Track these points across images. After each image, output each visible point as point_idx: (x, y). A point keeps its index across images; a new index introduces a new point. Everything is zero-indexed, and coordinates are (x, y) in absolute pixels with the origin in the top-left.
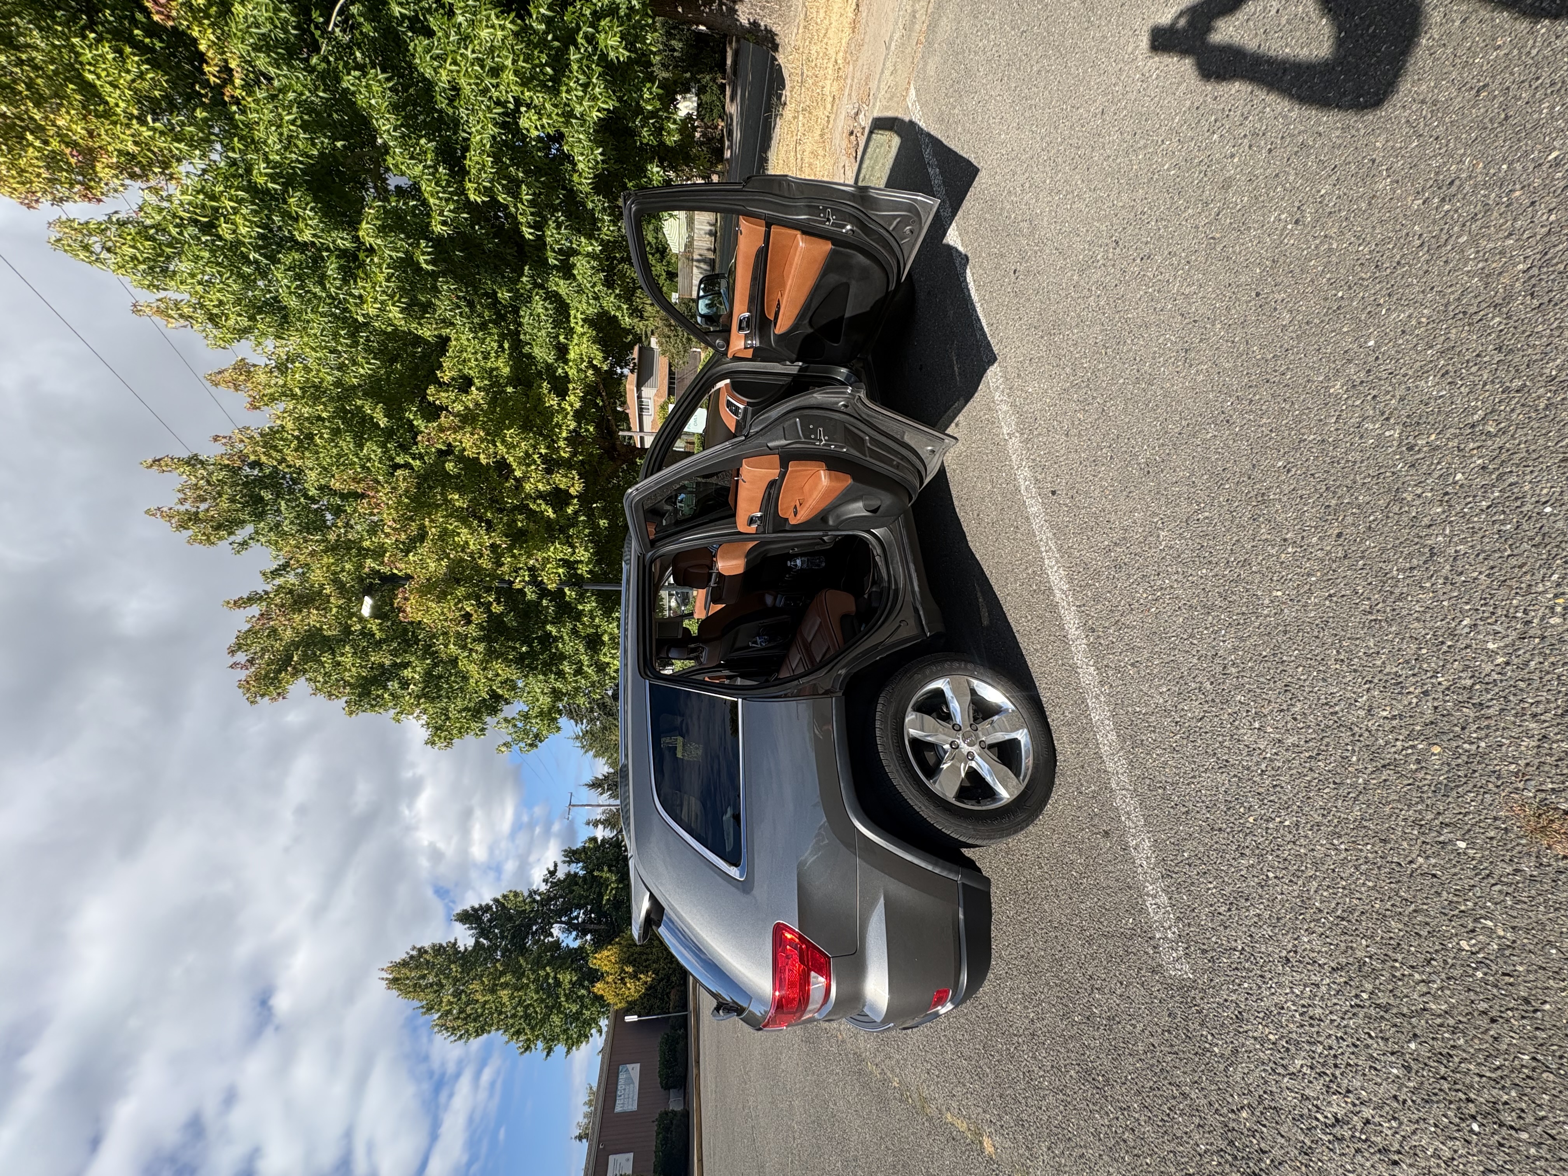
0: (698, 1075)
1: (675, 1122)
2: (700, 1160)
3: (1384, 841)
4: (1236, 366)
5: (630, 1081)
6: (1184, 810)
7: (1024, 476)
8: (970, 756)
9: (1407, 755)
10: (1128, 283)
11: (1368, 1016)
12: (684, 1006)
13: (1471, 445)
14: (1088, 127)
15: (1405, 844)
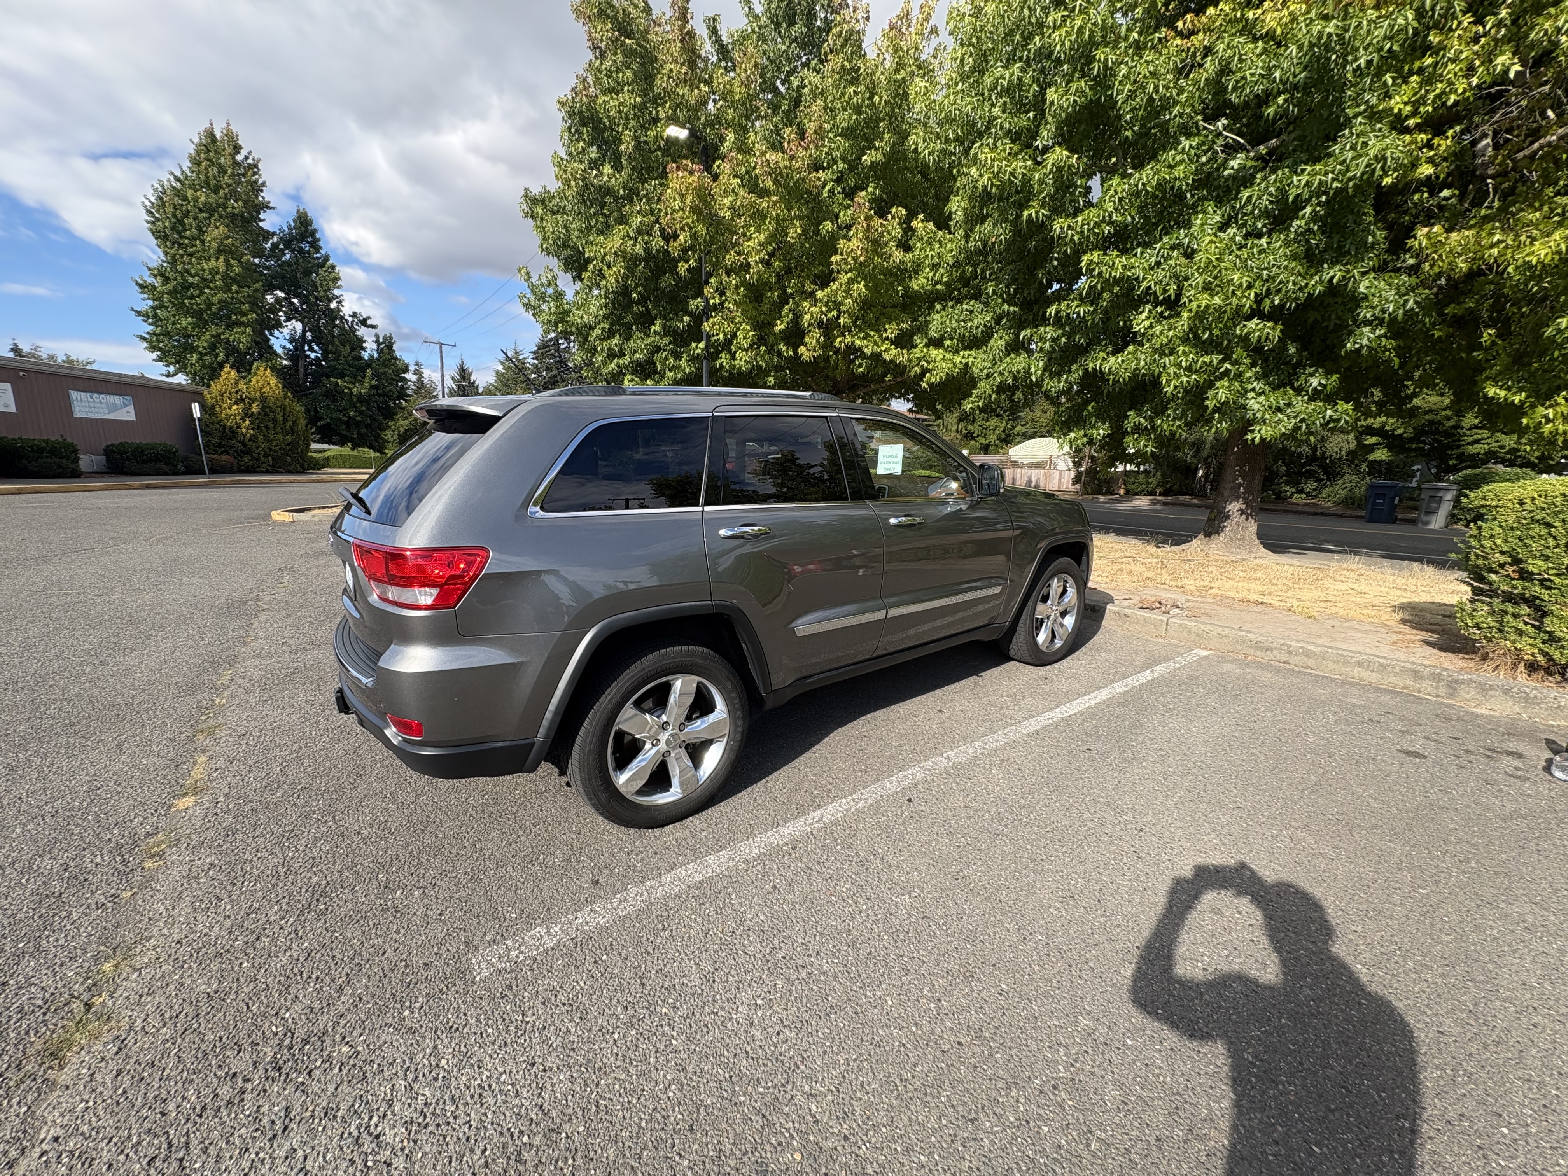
0: (131, 488)
1: (64, 461)
2: (19, 492)
3: (691, 1129)
4: (1073, 939)
5: (114, 408)
6: (650, 950)
7: (915, 773)
8: (656, 742)
9: (782, 1133)
10: (1111, 843)
11: (505, 1146)
12: (214, 471)
13: (1075, 1133)
14: (1223, 797)
15: (696, 1146)
